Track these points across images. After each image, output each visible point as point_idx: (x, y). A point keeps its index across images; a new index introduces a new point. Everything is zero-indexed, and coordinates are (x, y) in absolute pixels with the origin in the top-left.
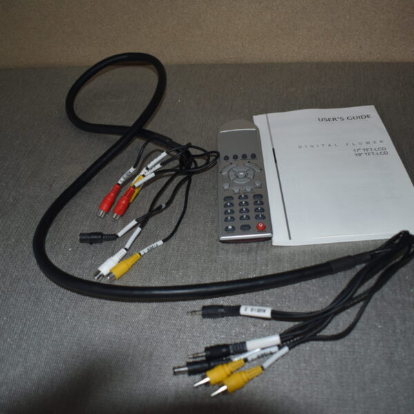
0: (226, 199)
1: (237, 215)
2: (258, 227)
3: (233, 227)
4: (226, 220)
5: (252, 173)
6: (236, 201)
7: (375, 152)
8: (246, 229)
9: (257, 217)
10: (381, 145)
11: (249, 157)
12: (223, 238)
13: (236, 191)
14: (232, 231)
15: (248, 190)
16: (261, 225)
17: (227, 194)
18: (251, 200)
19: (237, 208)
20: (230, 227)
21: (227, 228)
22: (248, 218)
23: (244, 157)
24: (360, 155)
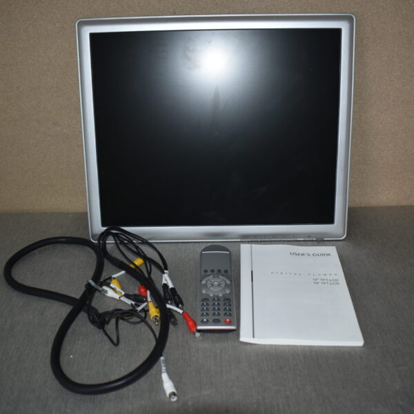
0: (203, 300)
1: (211, 312)
2: (225, 321)
3: (207, 320)
4: (202, 315)
5: (224, 283)
6: (211, 303)
7: (329, 282)
8: (216, 322)
9: (225, 314)
10: (335, 277)
11: (223, 272)
12: (199, 328)
13: (211, 295)
14: (207, 323)
15: (221, 295)
16: (228, 320)
17: (204, 297)
18: (222, 303)
19: (211, 308)
20: (205, 320)
21: (203, 320)
22: (219, 314)
23: (219, 271)
24: (317, 283)
